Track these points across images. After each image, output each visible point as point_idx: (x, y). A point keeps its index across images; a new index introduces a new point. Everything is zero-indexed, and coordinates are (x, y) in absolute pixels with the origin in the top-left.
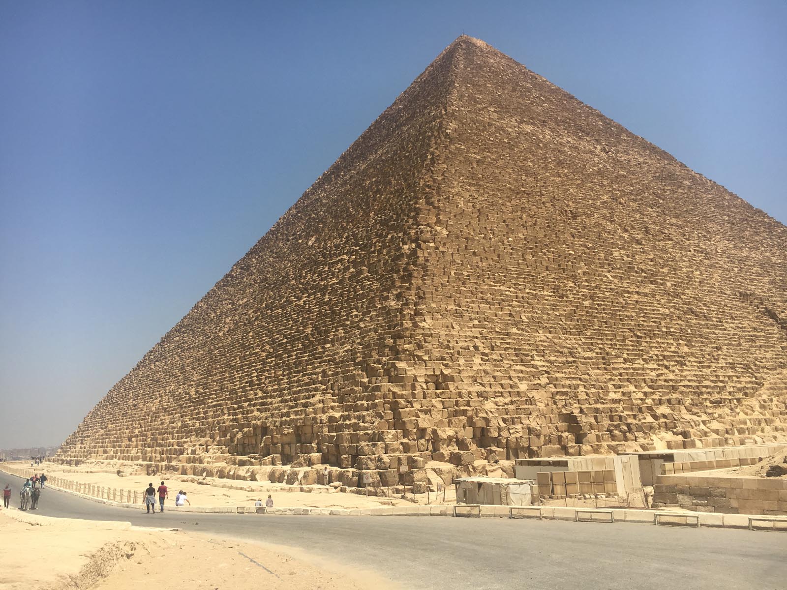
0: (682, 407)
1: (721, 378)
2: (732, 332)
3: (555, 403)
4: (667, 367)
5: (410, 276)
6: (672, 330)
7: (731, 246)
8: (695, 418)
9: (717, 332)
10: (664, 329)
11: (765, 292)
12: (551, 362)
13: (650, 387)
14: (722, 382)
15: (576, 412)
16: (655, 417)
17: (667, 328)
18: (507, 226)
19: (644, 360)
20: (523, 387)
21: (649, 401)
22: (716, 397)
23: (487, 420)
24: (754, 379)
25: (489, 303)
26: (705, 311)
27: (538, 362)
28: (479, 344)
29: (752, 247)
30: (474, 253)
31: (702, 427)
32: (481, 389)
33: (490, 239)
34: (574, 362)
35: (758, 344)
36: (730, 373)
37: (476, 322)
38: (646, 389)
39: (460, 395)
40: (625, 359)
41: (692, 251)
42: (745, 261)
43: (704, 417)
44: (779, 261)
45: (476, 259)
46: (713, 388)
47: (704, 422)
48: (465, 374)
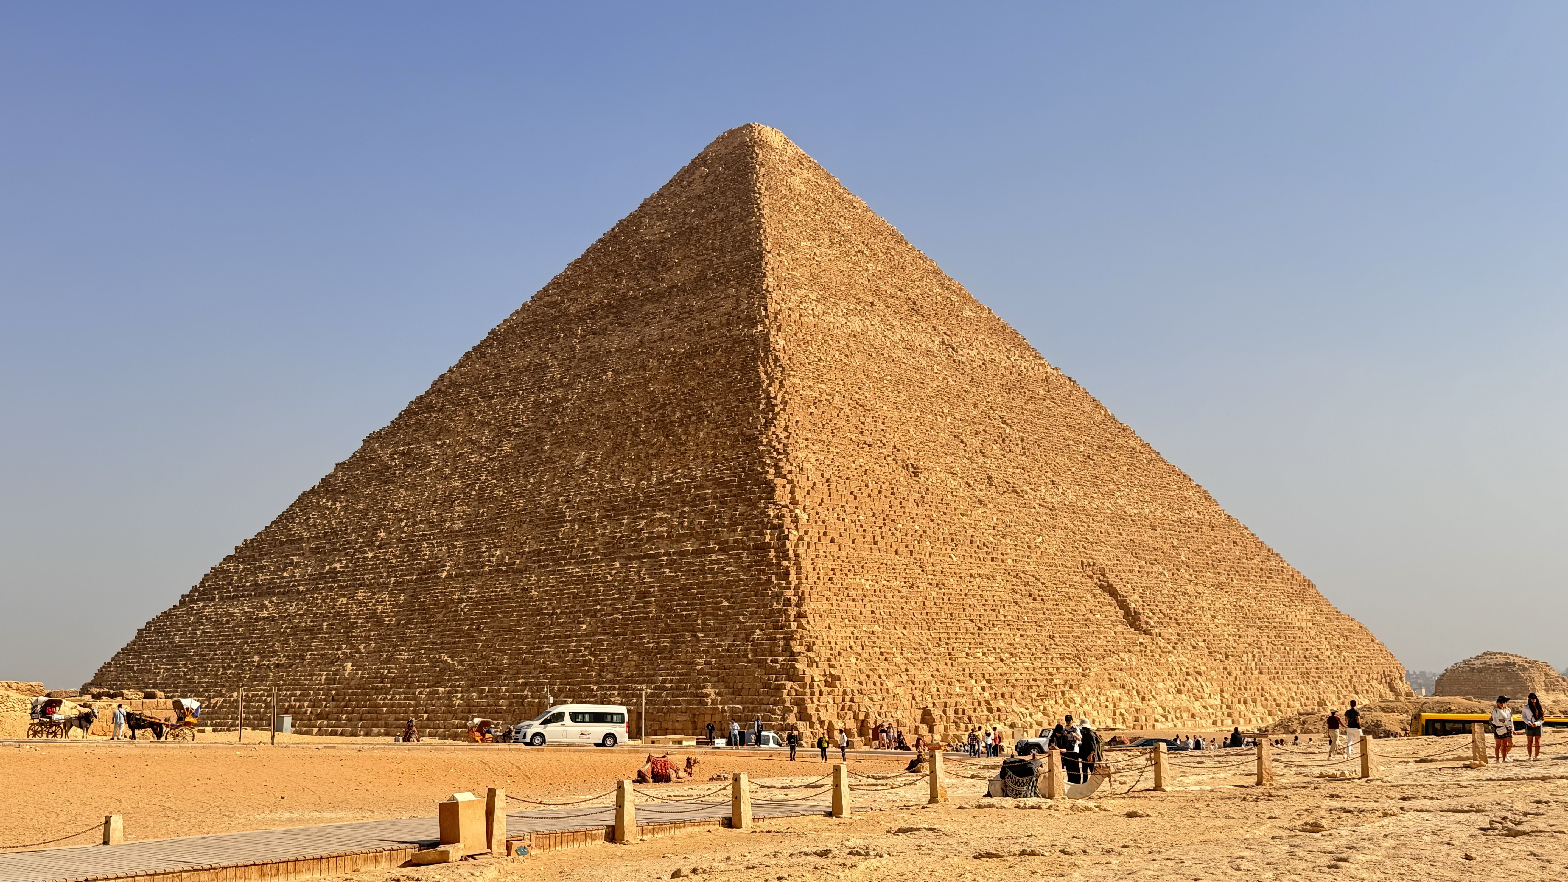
0: (1013, 700)
1: (1051, 669)
2: (1066, 617)
3: (914, 698)
4: (1002, 660)
5: (787, 574)
6: (1010, 618)
7: (1081, 493)
8: (1023, 710)
9: (1052, 617)
10: (1003, 619)
11: (1109, 560)
12: (907, 659)
13: (988, 681)
14: (1050, 674)
15: (930, 706)
16: (990, 710)
17: (1005, 616)
18: (855, 498)
19: (984, 654)
20: (890, 684)
21: (986, 694)
22: (1042, 690)
23: (867, 715)
24: (1081, 670)
25: (854, 600)
26: (1042, 593)
27: (898, 659)
28: (853, 644)
29: (1107, 493)
30: (832, 541)
31: (1029, 719)
32: (860, 687)
33: (844, 520)
34: (926, 658)
35: (1091, 629)
36: (1059, 663)
37: (847, 621)
38: (984, 683)
39: (845, 693)
40: (967, 654)
41: (1037, 506)
42: (1094, 515)
43: (1031, 709)
44: (1135, 511)
45: (834, 548)
46: (1042, 681)
47: (1031, 715)
48: (847, 673)
